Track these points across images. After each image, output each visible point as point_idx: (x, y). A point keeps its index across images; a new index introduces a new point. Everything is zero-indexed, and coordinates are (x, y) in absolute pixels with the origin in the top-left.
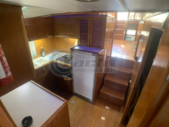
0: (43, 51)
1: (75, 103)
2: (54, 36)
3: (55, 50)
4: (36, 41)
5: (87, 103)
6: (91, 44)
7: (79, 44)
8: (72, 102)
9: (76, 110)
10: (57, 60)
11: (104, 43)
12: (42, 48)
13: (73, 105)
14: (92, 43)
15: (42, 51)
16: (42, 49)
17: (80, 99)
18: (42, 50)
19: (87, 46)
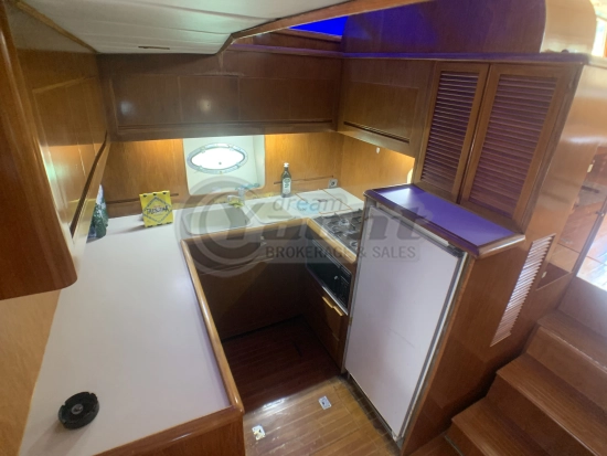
0: (290, 177)
1: (329, 410)
2: (336, 130)
3: (335, 181)
4: (272, 138)
5: (379, 436)
6: (465, 194)
7: (418, 181)
8: (321, 401)
9: (320, 443)
10: (320, 220)
11: (535, 202)
12: (286, 165)
13: (317, 416)
14: (474, 188)
15: (286, 176)
16: (287, 169)
17: (356, 404)
18: (287, 174)
19: (449, 196)
